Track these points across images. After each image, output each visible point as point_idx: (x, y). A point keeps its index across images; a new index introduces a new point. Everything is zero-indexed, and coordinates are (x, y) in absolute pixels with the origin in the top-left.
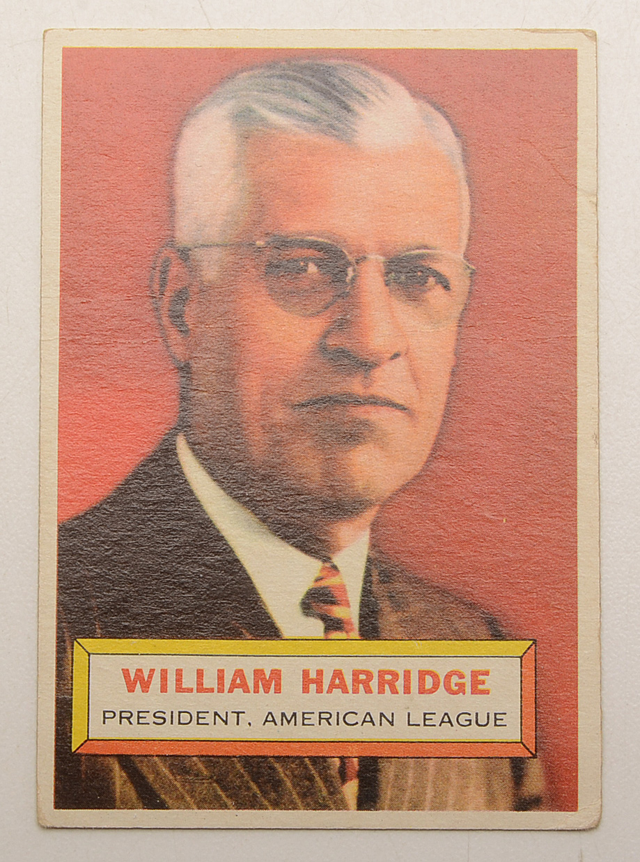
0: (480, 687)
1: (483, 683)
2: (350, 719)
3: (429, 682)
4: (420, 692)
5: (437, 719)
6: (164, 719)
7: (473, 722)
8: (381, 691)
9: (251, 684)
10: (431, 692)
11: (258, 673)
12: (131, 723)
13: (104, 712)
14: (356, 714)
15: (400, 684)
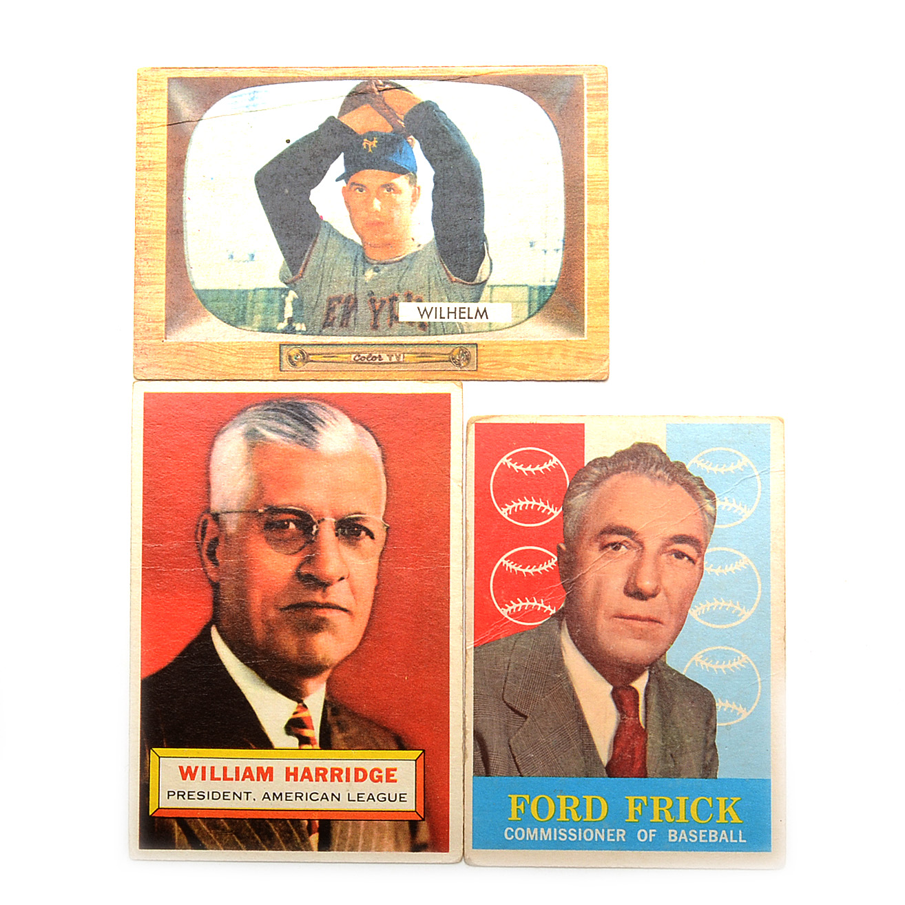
0: (391, 778)
1: (393, 775)
2: (314, 797)
3: (361, 774)
4: (355, 781)
5: (365, 797)
6: (204, 796)
7: (387, 799)
8: (332, 780)
9: (255, 776)
10: (362, 781)
11: (260, 769)
12: (184, 799)
13: (169, 792)
14: (317, 794)
15: (343, 776)
